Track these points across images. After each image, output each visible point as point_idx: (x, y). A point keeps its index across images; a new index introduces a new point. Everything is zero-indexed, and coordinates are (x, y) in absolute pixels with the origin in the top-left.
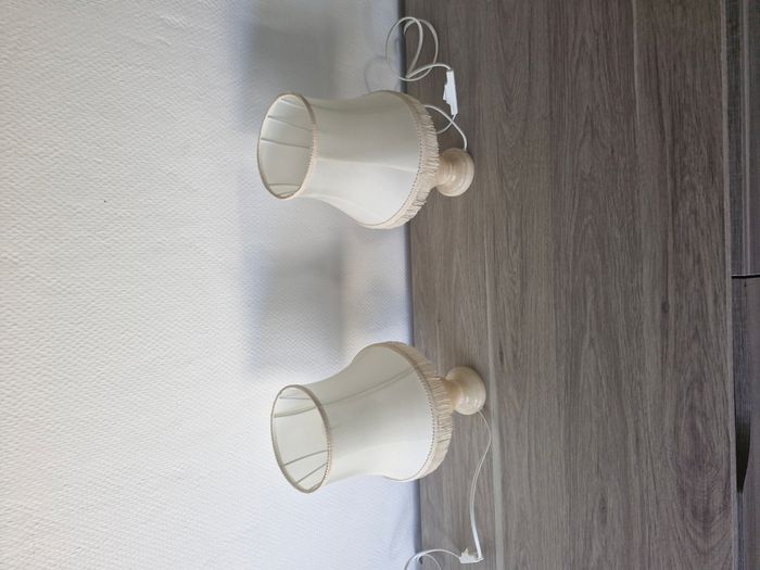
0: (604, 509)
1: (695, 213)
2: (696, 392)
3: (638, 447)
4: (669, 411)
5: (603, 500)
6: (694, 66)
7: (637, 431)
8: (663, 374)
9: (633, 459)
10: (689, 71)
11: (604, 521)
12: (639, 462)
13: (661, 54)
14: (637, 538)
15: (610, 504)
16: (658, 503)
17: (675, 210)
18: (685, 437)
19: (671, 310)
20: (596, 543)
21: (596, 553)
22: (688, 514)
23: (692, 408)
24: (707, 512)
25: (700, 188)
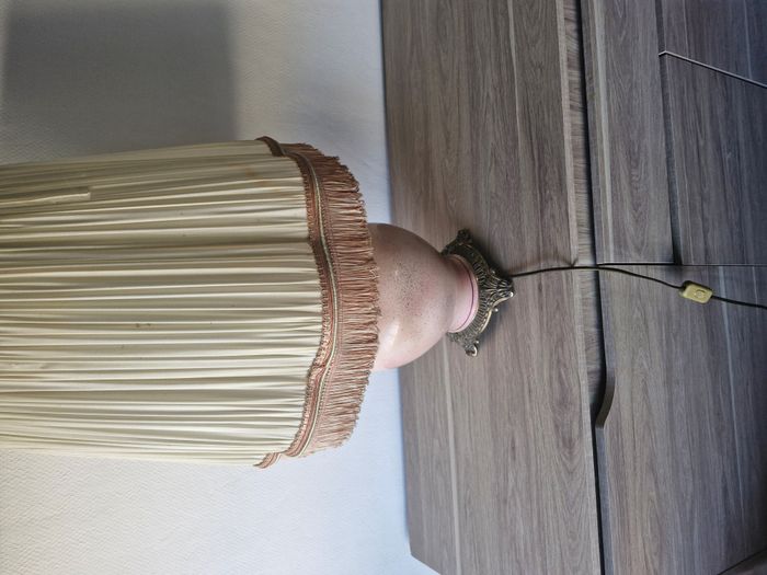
0: (513, 448)
1: (553, 216)
2: (560, 349)
3: (530, 396)
4: (546, 365)
5: (513, 442)
6: (548, 111)
7: (529, 384)
8: (541, 338)
9: (528, 406)
10: (546, 116)
11: (514, 458)
12: (532, 408)
13: (531, 103)
14: (533, 469)
15: (517, 444)
16: (544, 438)
17: (542, 216)
18: (556, 385)
19: (543, 289)
20: (511, 476)
21: (511, 484)
22: (561, 444)
23: (559, 361)
24: (570, 440)
25: (555, 198)
